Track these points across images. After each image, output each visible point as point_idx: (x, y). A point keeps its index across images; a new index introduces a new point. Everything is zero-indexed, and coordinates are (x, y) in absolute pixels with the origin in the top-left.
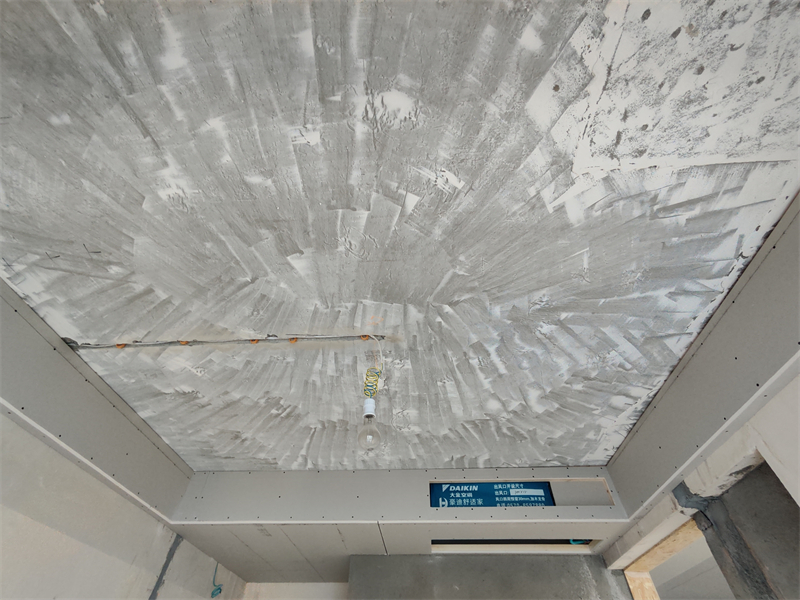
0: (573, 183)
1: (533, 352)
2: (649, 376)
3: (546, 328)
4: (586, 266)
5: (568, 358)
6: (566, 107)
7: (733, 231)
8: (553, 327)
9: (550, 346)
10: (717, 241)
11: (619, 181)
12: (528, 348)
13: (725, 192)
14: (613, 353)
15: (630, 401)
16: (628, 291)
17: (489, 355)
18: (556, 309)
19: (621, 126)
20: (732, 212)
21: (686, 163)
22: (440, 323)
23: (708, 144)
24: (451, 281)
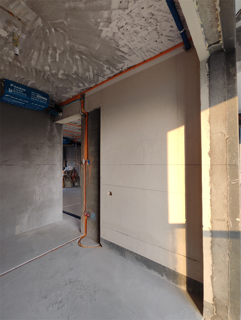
0: (108, 27)
1: (69, 61)
2: (91, 82)
3: (77, 57)
4: (97, 49)
5: (77, 68)
6: (119, 9)
7: (124, 63)
8: (79, 58)
9: (75, 62)
10: (121, 63)
11: (116, 36)
12: (69, 59)
13: (128, 55)
14: (88, 73)
15: (83, 86)
16: (100, 61)
17: (56, 53)
18: (83, 54)
19: (124, 25)
20: (127, 59)
21: (127, 44)
22: (47, 32)
23: (132, 43)
24: (60, 23)
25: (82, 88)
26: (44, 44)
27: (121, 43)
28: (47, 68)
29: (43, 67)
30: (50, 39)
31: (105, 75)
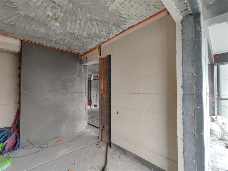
0: (113, 4)
1: (90, 26)
2: (105, 38)
3: (95, 23)
4: (107, 17)
5: (95, 30)
7: (126, 25)
9: (93, 26)
10: (124, 25)
11: (119, 9)
12: (89, 25)
13: (128, 19)
14: (102, 32)
16: (110, 25)
17: (82, 22)
18: (98, 21)
19: (123, 2)
20: (127, 22)
21: (127, 13)
22: (75, 11)
23: (130, 12)
24: (83, 4)
25: (99, 42)
26: (74, 17)
27: (122, 13)
28: (76, 31)
29: (74, 31)
30: (77, 15)
31: (113, 33)
